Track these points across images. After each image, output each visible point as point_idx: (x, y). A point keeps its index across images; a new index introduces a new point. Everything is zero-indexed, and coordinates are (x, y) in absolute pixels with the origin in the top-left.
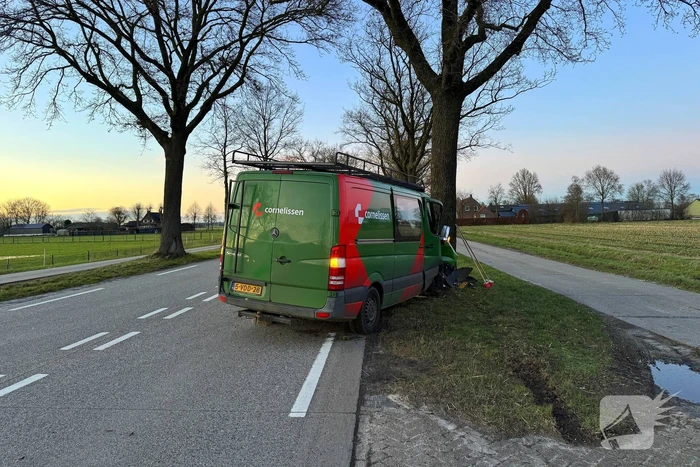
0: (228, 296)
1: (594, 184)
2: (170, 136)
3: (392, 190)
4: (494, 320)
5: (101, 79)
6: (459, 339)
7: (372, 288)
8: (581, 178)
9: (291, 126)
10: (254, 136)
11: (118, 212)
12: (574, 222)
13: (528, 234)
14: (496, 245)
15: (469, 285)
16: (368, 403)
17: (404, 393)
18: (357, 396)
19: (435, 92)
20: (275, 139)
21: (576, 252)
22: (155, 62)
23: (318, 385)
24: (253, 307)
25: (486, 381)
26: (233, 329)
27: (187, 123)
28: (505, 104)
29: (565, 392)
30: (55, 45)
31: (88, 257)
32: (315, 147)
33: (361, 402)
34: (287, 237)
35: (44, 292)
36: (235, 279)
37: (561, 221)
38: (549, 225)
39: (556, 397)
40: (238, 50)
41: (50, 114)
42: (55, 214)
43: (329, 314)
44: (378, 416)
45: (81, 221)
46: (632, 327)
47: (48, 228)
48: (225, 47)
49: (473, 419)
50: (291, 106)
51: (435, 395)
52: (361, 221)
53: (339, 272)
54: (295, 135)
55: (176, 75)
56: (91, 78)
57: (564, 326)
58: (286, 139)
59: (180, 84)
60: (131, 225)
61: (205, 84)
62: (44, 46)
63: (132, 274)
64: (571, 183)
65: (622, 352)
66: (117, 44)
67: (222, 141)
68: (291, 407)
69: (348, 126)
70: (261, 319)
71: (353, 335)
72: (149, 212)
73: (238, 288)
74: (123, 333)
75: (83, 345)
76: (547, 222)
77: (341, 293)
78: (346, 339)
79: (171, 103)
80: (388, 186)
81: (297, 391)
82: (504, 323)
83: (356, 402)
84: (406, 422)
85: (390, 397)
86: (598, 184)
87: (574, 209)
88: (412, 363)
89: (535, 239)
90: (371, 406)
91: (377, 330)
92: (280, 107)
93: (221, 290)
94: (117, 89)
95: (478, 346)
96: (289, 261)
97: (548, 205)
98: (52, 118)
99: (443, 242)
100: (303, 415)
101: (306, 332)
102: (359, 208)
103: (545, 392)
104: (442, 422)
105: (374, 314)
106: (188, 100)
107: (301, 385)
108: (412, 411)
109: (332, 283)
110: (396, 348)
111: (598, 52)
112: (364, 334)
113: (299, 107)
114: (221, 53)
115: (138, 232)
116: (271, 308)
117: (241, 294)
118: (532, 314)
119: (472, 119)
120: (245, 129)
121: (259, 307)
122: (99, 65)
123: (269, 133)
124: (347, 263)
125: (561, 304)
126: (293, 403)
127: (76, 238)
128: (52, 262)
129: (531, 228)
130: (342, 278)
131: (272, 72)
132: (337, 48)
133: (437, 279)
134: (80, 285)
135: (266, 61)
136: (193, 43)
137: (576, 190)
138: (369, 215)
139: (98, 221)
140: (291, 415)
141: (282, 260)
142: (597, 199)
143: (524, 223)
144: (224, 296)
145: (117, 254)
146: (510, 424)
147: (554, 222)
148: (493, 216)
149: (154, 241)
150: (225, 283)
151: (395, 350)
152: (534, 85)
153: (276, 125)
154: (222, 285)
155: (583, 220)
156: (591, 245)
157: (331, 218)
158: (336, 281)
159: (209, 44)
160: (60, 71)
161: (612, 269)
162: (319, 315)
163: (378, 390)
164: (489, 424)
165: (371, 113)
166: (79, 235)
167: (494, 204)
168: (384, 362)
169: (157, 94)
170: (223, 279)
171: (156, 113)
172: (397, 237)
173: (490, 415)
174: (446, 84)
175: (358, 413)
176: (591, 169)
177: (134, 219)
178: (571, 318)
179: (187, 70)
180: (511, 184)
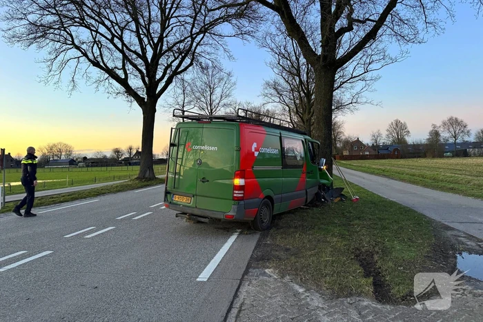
0: (171, 204)
1: (449, 129)
2: (146, 100)
3: (280, 134)
4: (351, 223)
5: (102, 64)
6: (324, 235)
7: (266, 200)
8: (438, 125)
9: (228, 92)
10: (203, 99)
11: (117, 151)
12: (434, 157)
13: (398, 166)
14: (372, 173)
15: (342, 200)
16: (251, 274)
17: (275, 268)
18: (244, 269)
19: (316, 66)
20: (217, 101)
21: (430, 179)
22: (135, 52)
23: (220, 262)
24: (185, 211)
25: (333, 262)
26: (174, 226)
27: (157, 92)
28: (374, 74)
29: (386, 270)
30: (73, 43)
31: (95, 181)
32: (245, 106)
33: (246, 272)
34: (207, 165)
35: (62, 202)
36: (174, 192)
37: (424, 156)
38: (415, 159)
39: (380, 273)
40: (190, 43)
41: (71, 88)
42: (77, 153)
43: (233, 216)
44: (254, 282)
45: (93, 157)
46: (453, 229)
47: (72, 162)
48: (181, 42)
49: (318, 286)
50: (228, 79)
51: (296, 270)
52: (256, 154)
53: (240, 188)
54: (230, 99)
55: (149, 60)
56: (96, 64)
57: (401, 228)
58: (225, 101)
59: (152, 67)
60: (126, 159)
61: (169, 66)
62: (67, 44)
63: (119, 191)
64: (432, 129)
65: (439, 246)
66: (112, 41)
67: (181, 103)
68: (199, 275)
69: (266, 91)
70: (190, 219)
71: (252, 231)
72: (137, 151)
73: (177, 199)
74: (105, 227)
75: (78, 234)
76: (413, 158)
77: (242, 202)
78: (247, 234)
79: (147, 79)
80: (278, 131)
81: (206, 265)
82: (359, 225)
83: (242, 273)
84: (272, 286)
85: (267, 271)
86: (451, 129)
87: (434, 148)
88: (287, 250)
89: (402, 169)
90: (253, 276)
91: (269, 228)
92: (221, 79)
93: (165, 200)
94: (112, 70)
95: (335, 239)
96: (208, 181)
97: (414, 145)
98: (72, 90)
99: (321, 170)
100: (205, 280)
101: (221, 229)
102: (255, 145)
103: (373, 269)
104: (297, 287)
105: (268, 217)
106: (158, 77)
107: (209, 262)
108: (279, 280)
109: (235, 195)
110: (279, 240)
111: (436, 35)
112: (260, 231)
113: (233, 79)
114: (178, 45)
115: (130, 164)
116: (196, 212)
117: (179, 203)
118: (380, 219)
119: (350, 85)
120: (198, 94)
121: (189, 211)
122: (101, 55)
123: (214, 97)
124: (245, 182)
125: (406, 213)
126: (201, 272)
127: (90, 169)
128: (72, 184)
129: (402, 162)
130: (242, 192)
131: (213, 56)
132: (255, 39)
133: (317, 195)
134: (85, 198)
135: (208, 49)
136: (161, 39)
137: (435, 134)
138: (263, 150)
139: (105, 157)
140: (198, 280)
141: (204, 180)
142: (451, 141)
143: (397, 158)
144: (168, 204)
145: (114, 178)
146: (341, 289)
147: (419, 157)
148: (374, 153)
149: (135, 171)
150: (169, 195)
151: (279, 241)
152: (394, 61)
153: (218, 92)
154: (166, 196)
155: (441, 156)
156: (443, 174)
157: (235, 152)
158: (238, 194)
159: (171, 39)
160: (76, 59)
161: (452, 190)
162: (227, 216)
163: (260, 266)
164: (327, 289)
165: (282, 81)
166: (92, 166)
167: (375, 144)
168: (269, 249)
169: (137, 73)
170: (167, 193)
171: (137, 86)
172: (285, 166)
173: (329, 283)
174: (323, 61)
175: (242, 280)
176: (446, 118)
177: (127, 156)
178: (408, 223)
179: (156, 57)
180: (388, 130)
